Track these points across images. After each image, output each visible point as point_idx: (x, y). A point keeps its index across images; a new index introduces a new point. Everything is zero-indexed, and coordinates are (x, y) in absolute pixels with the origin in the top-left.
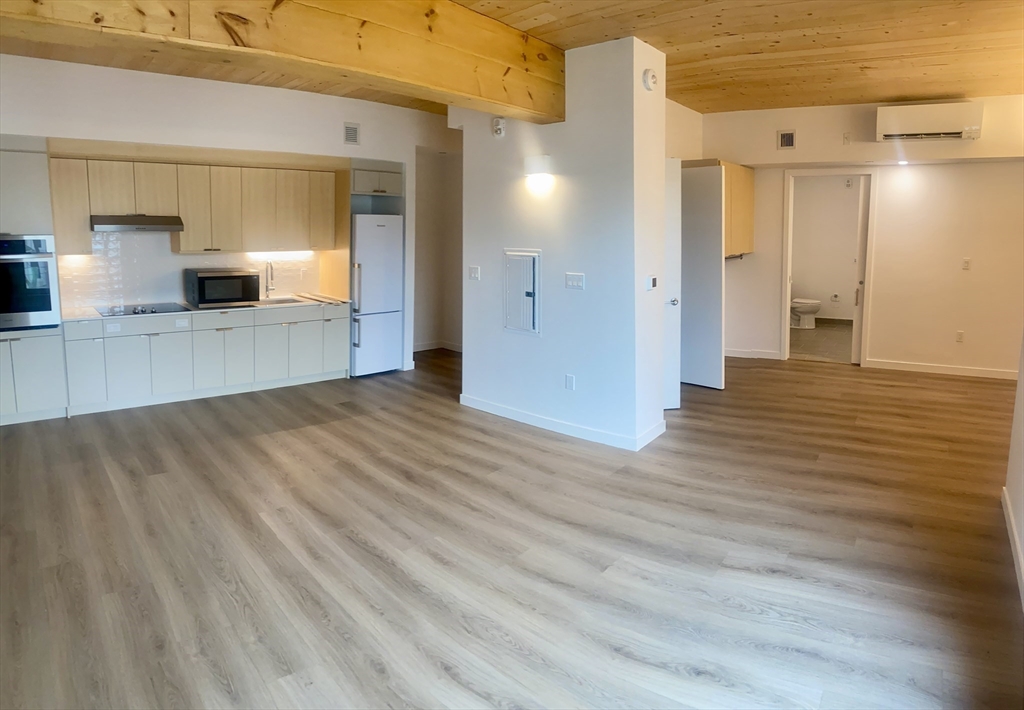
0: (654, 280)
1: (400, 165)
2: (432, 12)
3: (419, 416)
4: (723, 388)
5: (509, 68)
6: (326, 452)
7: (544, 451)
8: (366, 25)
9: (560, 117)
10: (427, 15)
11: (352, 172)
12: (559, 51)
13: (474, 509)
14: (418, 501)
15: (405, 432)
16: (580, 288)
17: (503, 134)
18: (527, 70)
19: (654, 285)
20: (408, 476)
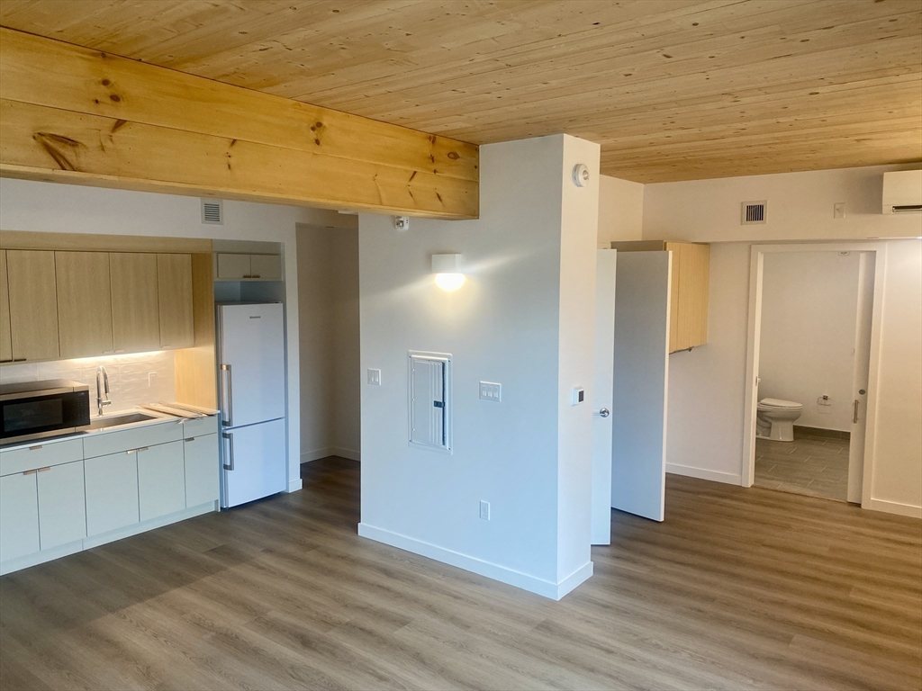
0: (581, 394)
1: (277, 245)
2: (319, 125)
3: (311, 556)
4: (662, 520)
5: (415, 172)
6: (199, 625)
7: (456, 597)
8: (237, 143)
9: (474, 214)
10: (313, 129)
11: (214, 255)
12: (473, 148)
13: (381, 678)
14: (318, 673)
15: (298, 581)
16: (496, 399)
17: (406, 227)
18: (435, 172)
19: (581, 399)
20: (305, 642)
